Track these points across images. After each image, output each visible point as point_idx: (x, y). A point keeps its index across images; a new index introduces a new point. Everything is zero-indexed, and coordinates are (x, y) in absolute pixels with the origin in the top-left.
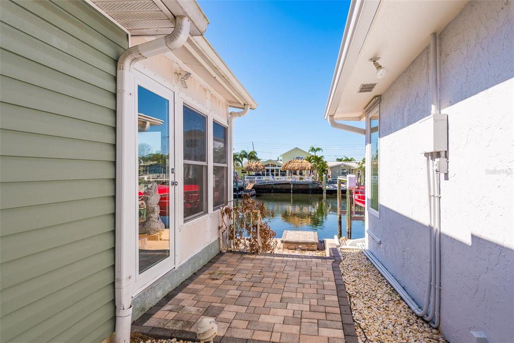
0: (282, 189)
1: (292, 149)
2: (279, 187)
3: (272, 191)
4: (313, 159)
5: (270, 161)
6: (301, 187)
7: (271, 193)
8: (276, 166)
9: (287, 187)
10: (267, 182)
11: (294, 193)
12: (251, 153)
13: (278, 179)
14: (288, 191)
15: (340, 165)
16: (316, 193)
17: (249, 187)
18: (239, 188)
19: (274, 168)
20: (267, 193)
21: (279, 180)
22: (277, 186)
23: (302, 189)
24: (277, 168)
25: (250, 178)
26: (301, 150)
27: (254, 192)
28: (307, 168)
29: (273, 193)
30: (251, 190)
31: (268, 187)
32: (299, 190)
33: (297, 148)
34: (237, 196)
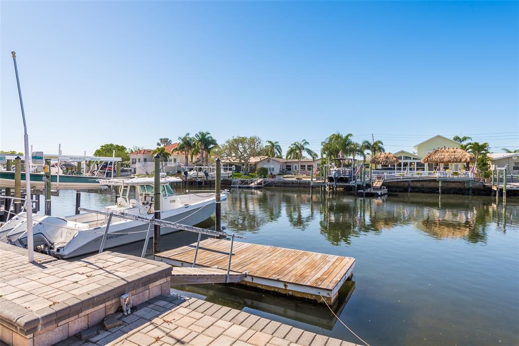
0: (423, 188)
1: (432, 137)
2: (418, 185)
3: (409, 190)
4: (471, 147)
5: (402, 152)
6: (453, 185)
7: (407, 192)
8: (410, 158)
9: (432, 185)
10: (401, 178)
11: (443, 193)
12: (376, 144)
13: (418, 174)
14: (433, 191)
15: (512, 157)
16: (479, 195)
17: (378, 184)
18: (366, 185)
19: (409, 161)
20: (402, 192)
21: (419, 176)
22: (415, 183)
23: (455, 189)
24: (412, 161)
25: (378, 173)
26: (445, 138)
27: (385, 191)
28: (463, 160)
29: (411, 192)
30: (381, 188)
31: (402, 183)
32: (450, 189)
33: (439, 137)
34: (364, 195)
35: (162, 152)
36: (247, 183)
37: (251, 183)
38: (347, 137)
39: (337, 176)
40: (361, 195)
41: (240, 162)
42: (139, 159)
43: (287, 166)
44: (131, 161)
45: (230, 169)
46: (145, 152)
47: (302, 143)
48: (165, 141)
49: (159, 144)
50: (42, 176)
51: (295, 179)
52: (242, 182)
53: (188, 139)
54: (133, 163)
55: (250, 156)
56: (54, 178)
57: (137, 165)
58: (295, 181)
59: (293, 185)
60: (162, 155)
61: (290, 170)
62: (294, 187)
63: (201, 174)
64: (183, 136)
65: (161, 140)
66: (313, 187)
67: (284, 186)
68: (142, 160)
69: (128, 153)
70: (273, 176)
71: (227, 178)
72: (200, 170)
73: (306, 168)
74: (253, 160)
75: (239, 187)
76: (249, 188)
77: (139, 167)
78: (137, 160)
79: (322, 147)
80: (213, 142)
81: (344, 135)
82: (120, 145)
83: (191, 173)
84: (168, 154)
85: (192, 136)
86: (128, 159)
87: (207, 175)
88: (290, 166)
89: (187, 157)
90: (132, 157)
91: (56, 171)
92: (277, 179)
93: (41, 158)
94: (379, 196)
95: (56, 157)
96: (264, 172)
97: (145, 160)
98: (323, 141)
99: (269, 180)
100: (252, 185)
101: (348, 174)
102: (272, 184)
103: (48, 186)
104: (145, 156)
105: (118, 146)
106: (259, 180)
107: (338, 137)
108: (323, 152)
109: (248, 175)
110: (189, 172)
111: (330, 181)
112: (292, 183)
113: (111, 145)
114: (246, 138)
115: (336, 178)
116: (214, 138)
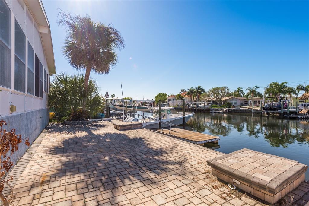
12: (308, 86)
18: (290, 112)
34: (288, 118)
35: (180, 96)
36: (219, 111)
37: (221, 110)
38: (283, 84)
39: (267, 107)
40: (286, 118)
41: (216, 100)
42: (171, 100)
43: (245, 101)
44: (167, 101)
45: (210, 104)
46: (173, 96)
47: (254, 89)
48: (183, 91)
49: (180, 92)
50: (132, 106)
51: (247, 109)
52: (216, 110)
53: (192, 90)
54: (168, 101)
55: (222, 96)
56: (135, 107)
57: (170, 102)
58: (247, 110)
59: (246, 112)
60: (180, 97)
61: (247, 103)
62: (246, 113)
63: (196, 106)
64: (190, 88)
65: (181, 90)
66: (253, 113)
67: (240, 112)
68: (172, 100)
69: (167, 97)
70: (234, 107)
71: (209, 108)
72: (195, 104)
73: (258, 102)
74: (223, 99)
75: (214, 112)
76: (219, 113)
77: (171, 103)
78: (170, 100)
79: (265, 91)
80: (203, 90)
81: (280, 83)
82: (165, 93)
83: (191, 105)
84: (183, 97)
85: (194, 88)
86: (167, 100)
87: (198, 106)
88: (247, 101)
89: (191, 98)
90: (168, 98)
91: (136, 105)
92: (236, 108)
93: (132, 101)
94: (299, 119)
95: (136, 101)
96: (229, 105)
97: (173, 100)
98: (265, 87)
99: (232, 109)
100: (222, 111)
101: (276, 106)
102: (233, 111)
103: (134, 109)
104: (174, 98)
105: (164, 94)
106: (226, 109)
107: (276, 84)
108: (266, 93)
109: (221, 106)
110: (190, 105)
111: (263, 110)
112: (246, 110)
113: (161, 93)
114: (220, 88)
115: (267, 108)
116: (204, 88)
